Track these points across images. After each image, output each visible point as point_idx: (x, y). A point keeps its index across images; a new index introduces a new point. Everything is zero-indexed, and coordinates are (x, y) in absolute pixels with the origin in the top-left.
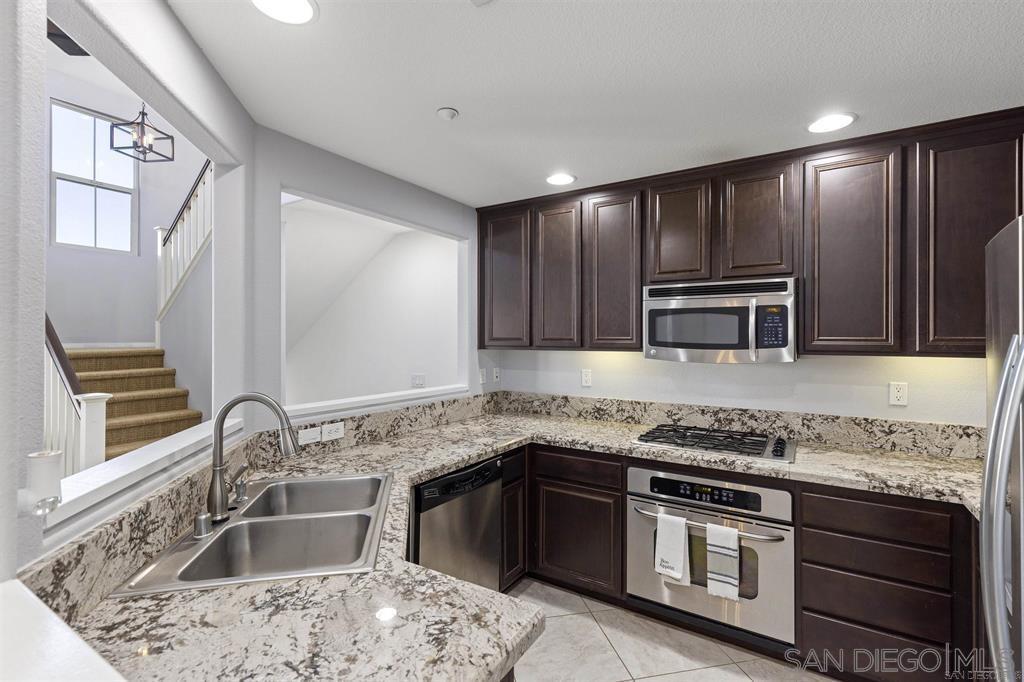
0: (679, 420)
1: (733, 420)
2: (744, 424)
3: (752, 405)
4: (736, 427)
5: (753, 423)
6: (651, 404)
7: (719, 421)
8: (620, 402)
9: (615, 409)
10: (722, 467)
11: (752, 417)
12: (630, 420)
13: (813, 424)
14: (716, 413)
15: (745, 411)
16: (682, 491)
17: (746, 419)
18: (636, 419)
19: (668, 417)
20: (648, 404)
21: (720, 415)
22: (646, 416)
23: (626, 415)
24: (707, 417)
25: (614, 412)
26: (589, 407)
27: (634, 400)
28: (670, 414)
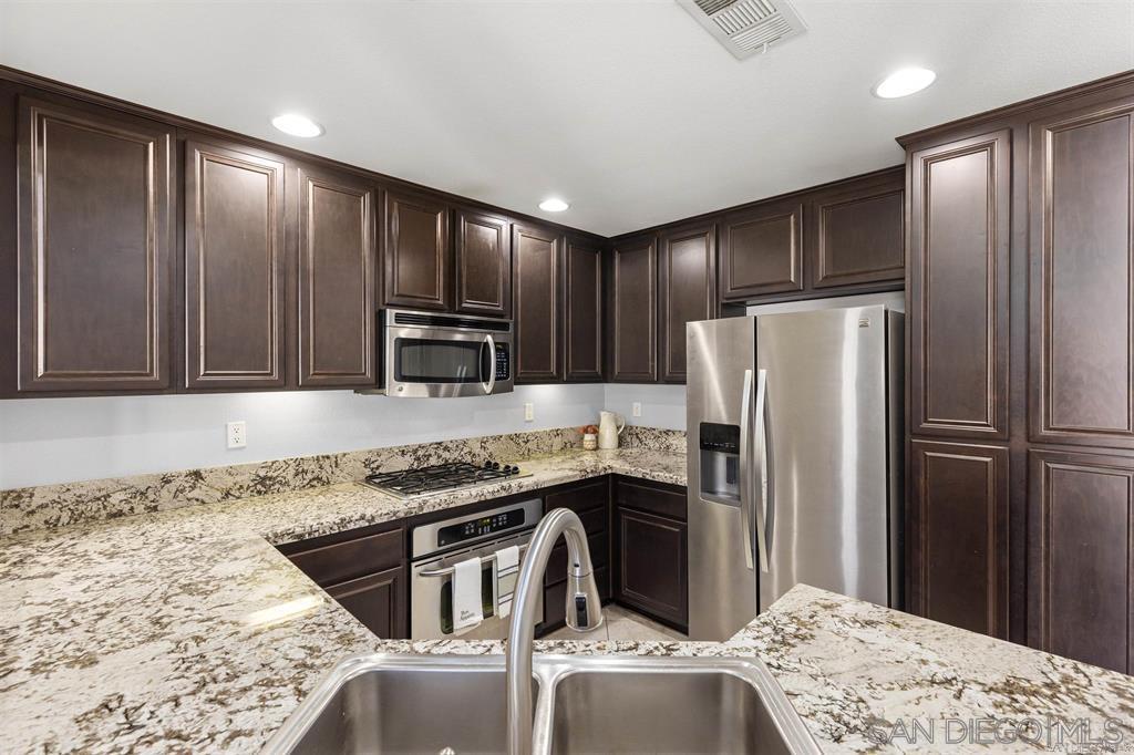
0: (378, 468)
1: (430, 455)
2: (439, 457)
3: (445, 437)
4: (433, 461)
5: (446, 455)
6: (345, 455)
7: (418, 459)
8: (299, 462)
9: (292, 471)
10: (504, 494)
11: (446, 449)
12: (315, 483)
13: (487, 445)
14: (415, 451)
15: (440, 443)
16: (467, 532)
17: (440, 452)
18: (324, 479)
19: (366, 466)
20: (339, 456)
21: (420, 453)
22: (337, 472)
23: (309, 476)
24: (407, 457)
25: (290, 477)
26: (246, 480)
27: (321, 454)
28: (367, 464)
